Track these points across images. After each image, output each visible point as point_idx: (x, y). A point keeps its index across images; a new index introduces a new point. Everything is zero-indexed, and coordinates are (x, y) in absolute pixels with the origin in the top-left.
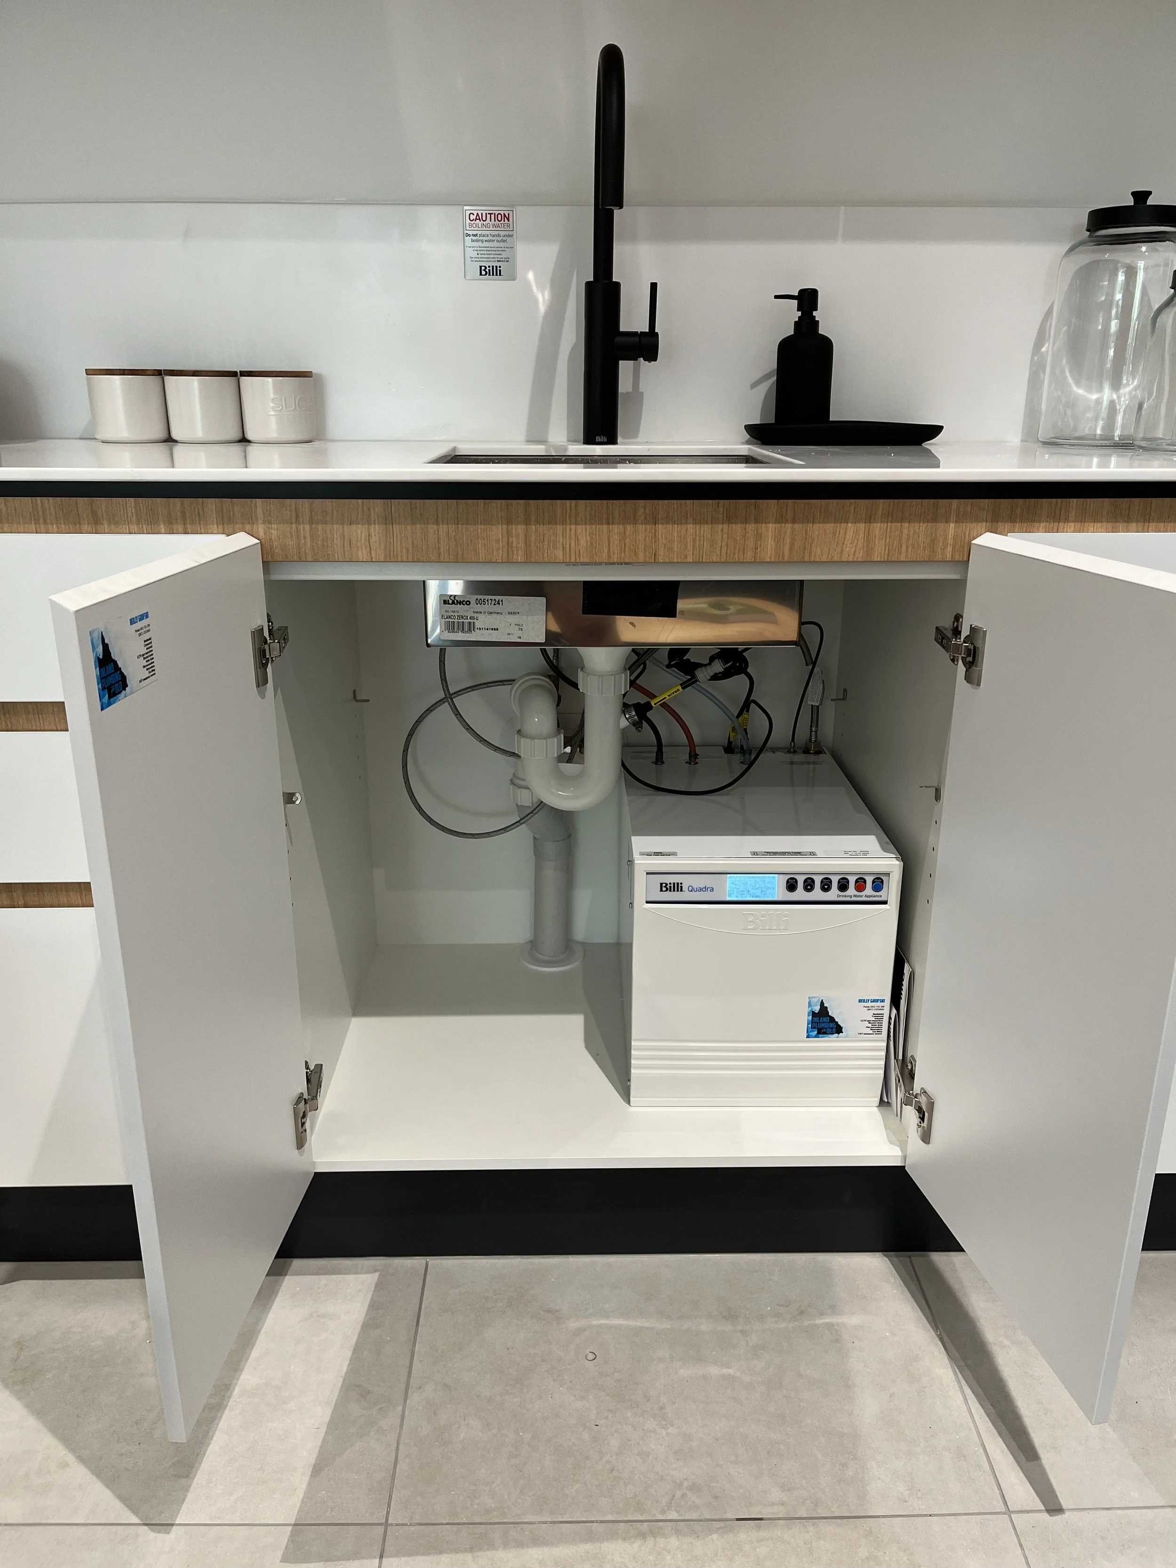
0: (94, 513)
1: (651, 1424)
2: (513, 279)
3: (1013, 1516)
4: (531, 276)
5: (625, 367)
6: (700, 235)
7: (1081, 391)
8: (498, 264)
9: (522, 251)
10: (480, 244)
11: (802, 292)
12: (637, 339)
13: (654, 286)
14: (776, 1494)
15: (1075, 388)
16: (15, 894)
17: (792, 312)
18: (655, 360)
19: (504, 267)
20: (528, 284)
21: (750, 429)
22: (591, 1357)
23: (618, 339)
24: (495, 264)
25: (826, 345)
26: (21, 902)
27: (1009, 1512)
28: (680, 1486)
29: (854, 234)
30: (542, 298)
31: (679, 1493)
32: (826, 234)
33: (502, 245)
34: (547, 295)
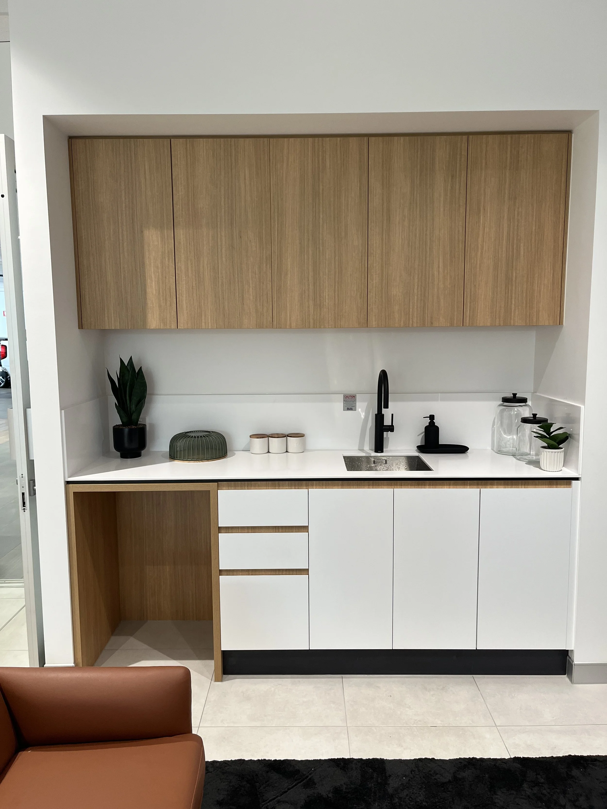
0: (279, 484)
1: (407, 709)
2: (355, 410)
3: (497, 727)
4: (360, 410)
5: (385, 433)
6: (403, 400)
7: (505, 436)
8: (352, 407)
9: (358, 404)
10: (347, 403)
11: (430, 415)
12: (388, 427)
13: (392, 415)
14: (439, 722)
15: (504, 435)
16: (250, 572)
17: (428, 420)
18: (393, 432)
19: (353, 408)
20: (359, 412)
21: (419, 447)
22: (390, 696)
23: (384, 427)
24: (351, 407)
25: (437, 428)
26: (251, 574)
27: (496, 726)
28: (416, 720)
29: (443, 400)
30: (363, 415)
31: (416, 722)
32: (436, 400)
33: (353, 403)
34: (364, 414)
